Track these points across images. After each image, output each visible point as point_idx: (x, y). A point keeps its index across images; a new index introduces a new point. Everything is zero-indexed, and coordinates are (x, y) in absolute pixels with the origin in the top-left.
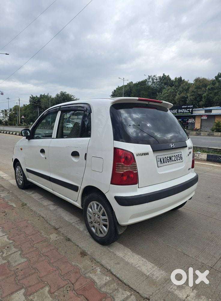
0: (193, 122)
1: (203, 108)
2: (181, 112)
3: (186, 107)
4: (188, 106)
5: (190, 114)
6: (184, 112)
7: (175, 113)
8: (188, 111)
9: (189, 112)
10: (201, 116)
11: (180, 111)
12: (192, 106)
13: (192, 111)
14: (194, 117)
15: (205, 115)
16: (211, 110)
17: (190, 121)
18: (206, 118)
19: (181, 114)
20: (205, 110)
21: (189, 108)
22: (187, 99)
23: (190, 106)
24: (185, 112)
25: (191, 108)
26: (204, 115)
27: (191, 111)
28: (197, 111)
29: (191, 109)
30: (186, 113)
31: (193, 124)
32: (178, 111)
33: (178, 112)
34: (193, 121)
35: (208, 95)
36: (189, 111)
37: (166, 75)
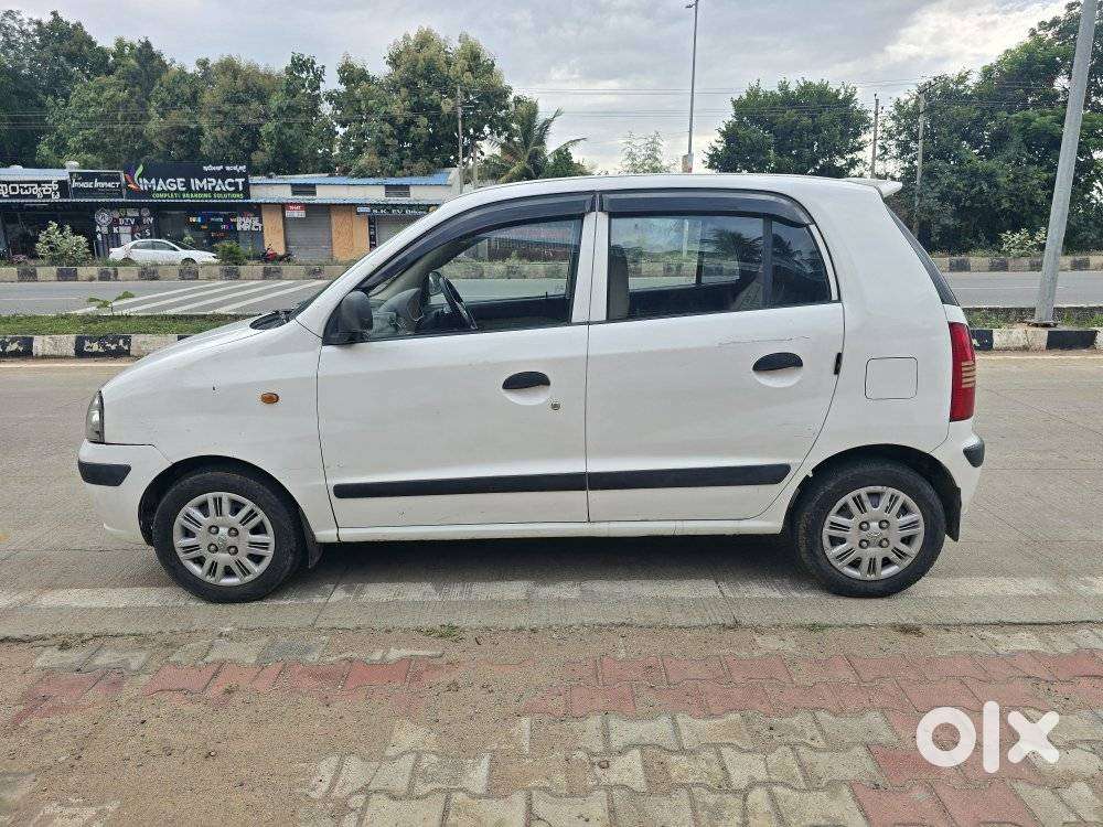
0: (253, 229)
1: (270, 177)
2: (202, 190)
3: (220, 168)
4: (228, 168)
5: (238, 198)
6: (214, 188)
7: (177, 191)
8: (230, 184)
9: (237, 191)
10: (283, 207)
11: (196, 183)
12: (243, 168)
13: (246, 185)
14: (256, 210)
15: (295, 204)
16: (314, 186)
17: (244, 224)
18: (302, 214)
19: (205, 198)
20: (293, 185)
21: (234, 175)
22: (203, 140)
23: (235, 168)
24: (218, 189)
25: (241, 175)
26: (291, 204)
27: (241, 188)
28: (264, 189)
29: (240, 181)
30: (221, 192)
31: (257, 235)
32: (187, 184)
33: (189, 190)
34: (256, 223)
35: (280, 132)
36: (236, 184)
37: (69, 18)
